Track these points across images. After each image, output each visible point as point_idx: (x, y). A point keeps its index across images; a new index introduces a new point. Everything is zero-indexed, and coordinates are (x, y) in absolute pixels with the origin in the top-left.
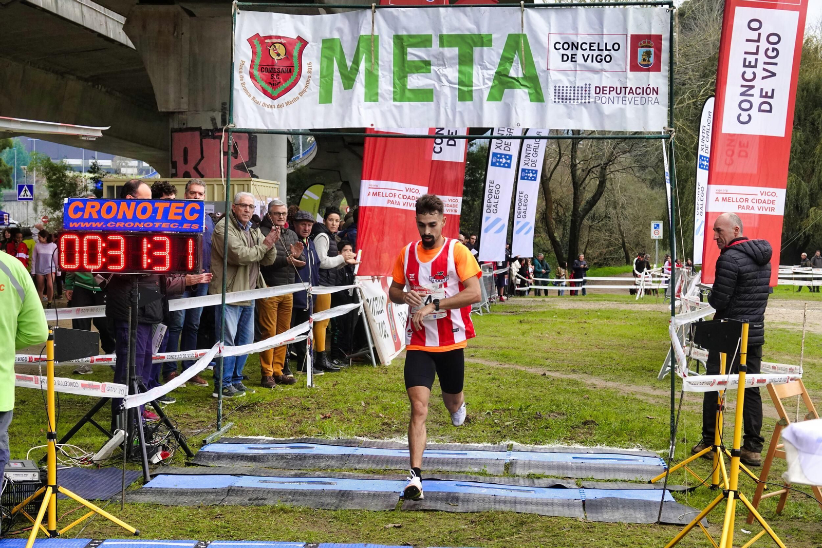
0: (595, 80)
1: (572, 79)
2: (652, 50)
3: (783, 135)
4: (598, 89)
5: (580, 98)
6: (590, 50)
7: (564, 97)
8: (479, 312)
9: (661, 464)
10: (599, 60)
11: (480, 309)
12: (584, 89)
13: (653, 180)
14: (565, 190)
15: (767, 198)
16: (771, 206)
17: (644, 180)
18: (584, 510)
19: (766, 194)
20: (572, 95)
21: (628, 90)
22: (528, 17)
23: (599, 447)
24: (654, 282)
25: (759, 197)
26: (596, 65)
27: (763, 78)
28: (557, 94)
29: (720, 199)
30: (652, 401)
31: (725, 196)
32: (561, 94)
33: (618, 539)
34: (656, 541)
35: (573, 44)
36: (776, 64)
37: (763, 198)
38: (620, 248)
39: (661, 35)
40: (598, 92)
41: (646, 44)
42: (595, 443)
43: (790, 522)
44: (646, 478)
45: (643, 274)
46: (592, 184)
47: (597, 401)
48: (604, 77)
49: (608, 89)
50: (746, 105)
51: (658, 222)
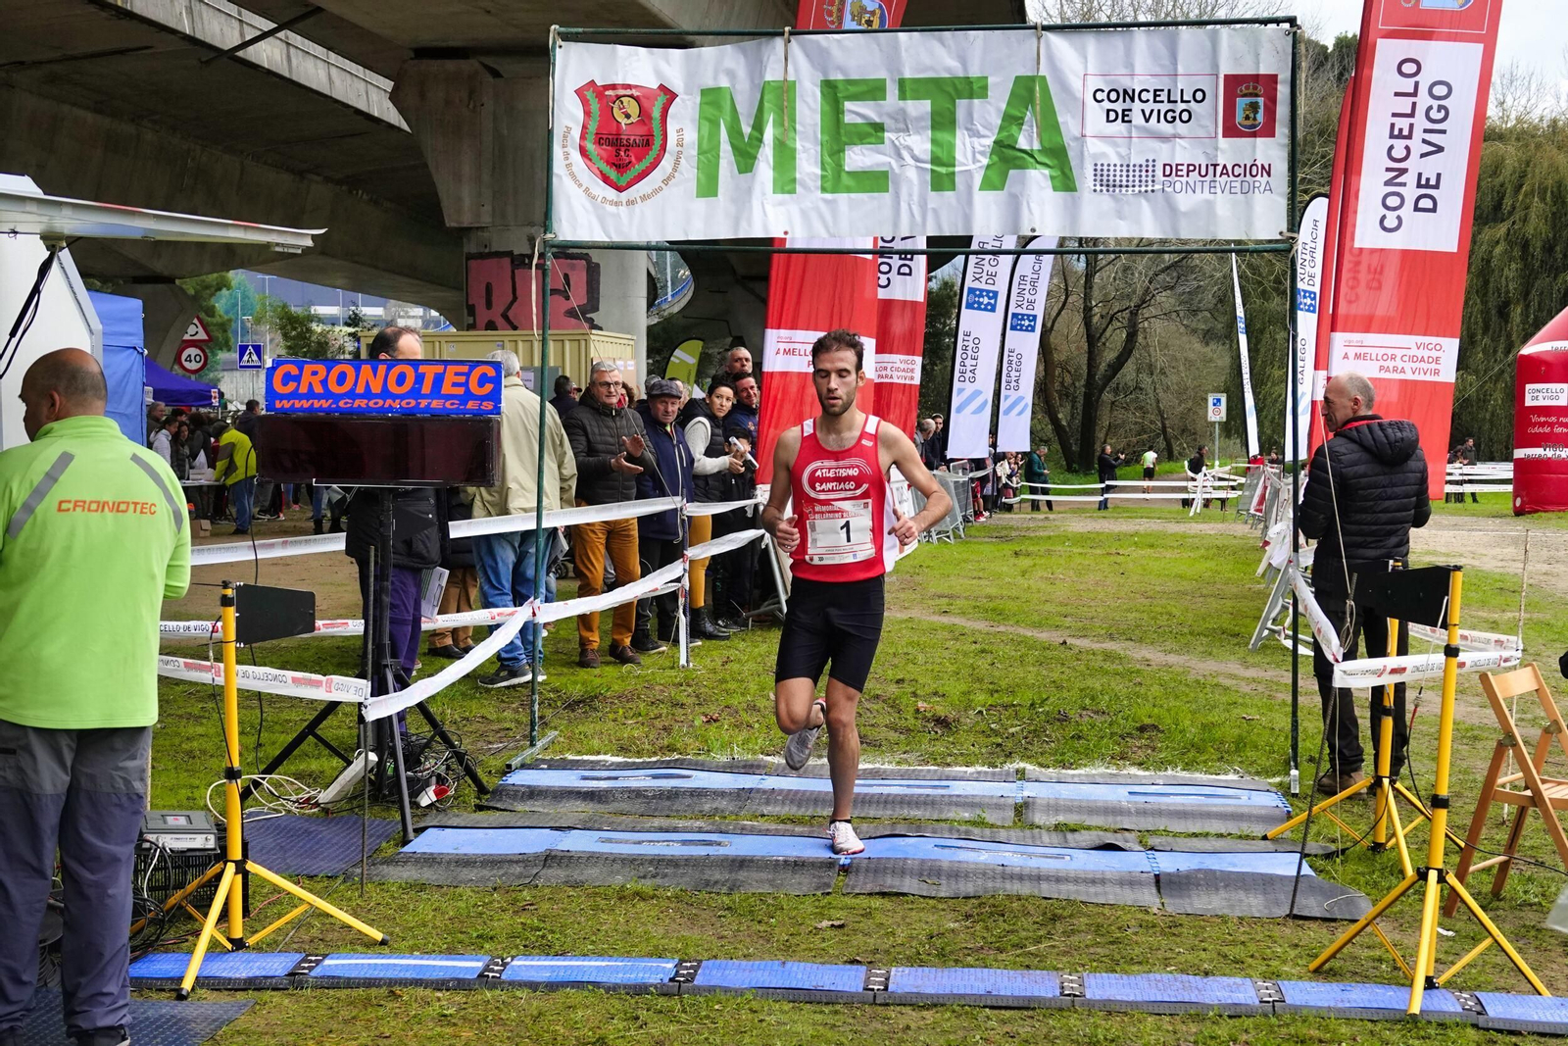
0: (1163, 153)
1: (1123, 151)
2: (1261, 101)
3: (1455, 249)
4: (1168, 168)
5: (1137, 183)
6: (1155, 101)
7: (1111, 183)
8: (948, 537)
9: (1280, 805)
10: (1169, 119)
11: (951, 534)
12: (1144, 169)
13: (1208, 331)
14: (1073, 347)
15: (1426, 353)
16: (1433, 366)
17: (1194, 331)
18: (1159, 891)
19: (1426, 346)
20: (1124, 179)
21: (1219, 169)
22: (1048, 46)
23: (1170, 772)
24: (1215, 488)
25: (1414, 351)
26: (1165, 128)
27: (1423, 156)
28: (1099, 178)
29: (1351, 355)
30: (1246, 689)
31: (1359, 350)
32: (1105, 178)
33: (1225, 949)
34: (1293, 953)
35: (1125, 92)
36: (1444, 132)
37: (1420, 353)
38: (1158, 436)
39: (1276, 76)
40: (1167, 173)
41: (1251, 91)
42: (1162, 765)
43: (1517, 913)
44: (1258, 830)
45: (1201, 475)
46: (1116, 338)
47: (1156, 690)
48: (1178, 148)
49: (1185, 168)
50: (1393, 201)
51: (1218, 396)
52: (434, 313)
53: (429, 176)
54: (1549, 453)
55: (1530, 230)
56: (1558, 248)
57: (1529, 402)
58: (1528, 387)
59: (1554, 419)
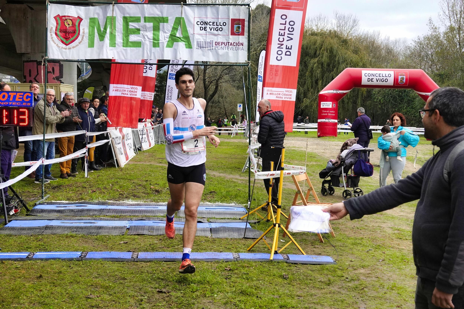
0: (215, 39)
1: (205, 38)
2: (241, 26)
3: (295, 66)
4: (216, 43)
5: (208, 47)
6: (213, 25)
7: (201, 46)
8: (164, 143)
9: (245, 211)
10: (217, 30)
11: (164, 142)
12: (210, 43)
13: (238, 86)
14: (201, 90)
15: (288, 93)
16: (290, 97)
17: (234, 86)
18: (211, 233)
19: (288, 91)
20: (205, 45)
21: (230, 44)
22: (185, 10)
23: (217, 203)
24: (239, 130)
25: (285, 93)
26: (215, 32)
27: (287, 41)
28: (198, 45)
29: (269, 94)
30: (240, 182)
31: (271, 92)
32: (200, 45)
33: (226, 246)
34: (243, 247)
35: (205, 22)
36: (293, 34)
37: (287, 93)
38: (224, 115)
39: (244, 19)
40: (216, 44)
41: (238, 23)
42: (215, 201)
43: (301, 236)
44: (238, 217)
45: (234, 126)
46: (212, 88)
47: (216, 183)
48: (219, 38)
49: (221, 43)
50: (280, 53)
51: (240, 104)
52: (14, 78)
53: (12, 37)
54: (327, 121)
55: (323, 60)
56: (331, 65)
57: (322, 107)
58: (322, 103)
59: (328, 111)
